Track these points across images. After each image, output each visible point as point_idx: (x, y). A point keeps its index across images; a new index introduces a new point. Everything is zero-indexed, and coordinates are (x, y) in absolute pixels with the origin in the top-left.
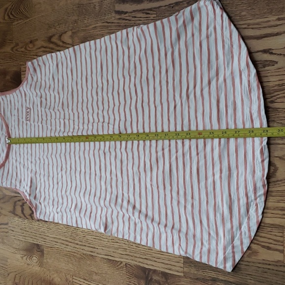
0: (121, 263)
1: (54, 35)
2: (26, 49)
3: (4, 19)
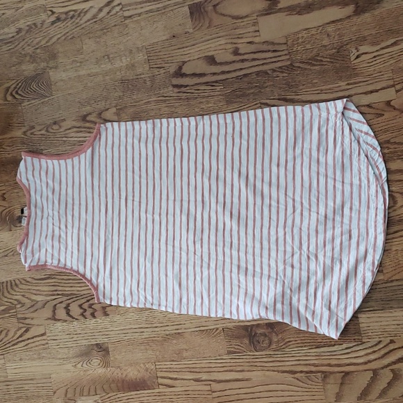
0: (217, 329)
1: (90, 114)
2: (47, 131)
3: (6, 100)
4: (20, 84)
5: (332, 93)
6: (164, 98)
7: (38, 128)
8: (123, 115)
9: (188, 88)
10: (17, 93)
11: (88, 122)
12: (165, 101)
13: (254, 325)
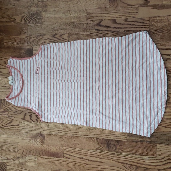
0: (94, 138)
1: (57, 34)
2: (37, 38)
3: (21, 21)
4: (29, 16)
5: (165, 46)
6: (90, 34)
7: (33, 36)
8: (71, 38)
9: (102, 32)
10: (27, 19)
11: (55, 38)
12: (90, 35)
13: (110, 140)
